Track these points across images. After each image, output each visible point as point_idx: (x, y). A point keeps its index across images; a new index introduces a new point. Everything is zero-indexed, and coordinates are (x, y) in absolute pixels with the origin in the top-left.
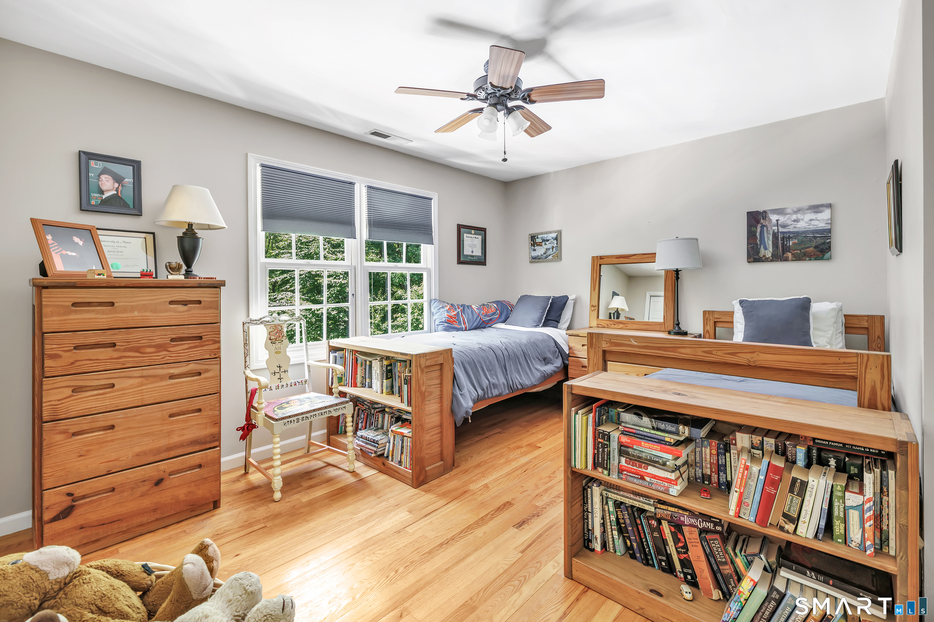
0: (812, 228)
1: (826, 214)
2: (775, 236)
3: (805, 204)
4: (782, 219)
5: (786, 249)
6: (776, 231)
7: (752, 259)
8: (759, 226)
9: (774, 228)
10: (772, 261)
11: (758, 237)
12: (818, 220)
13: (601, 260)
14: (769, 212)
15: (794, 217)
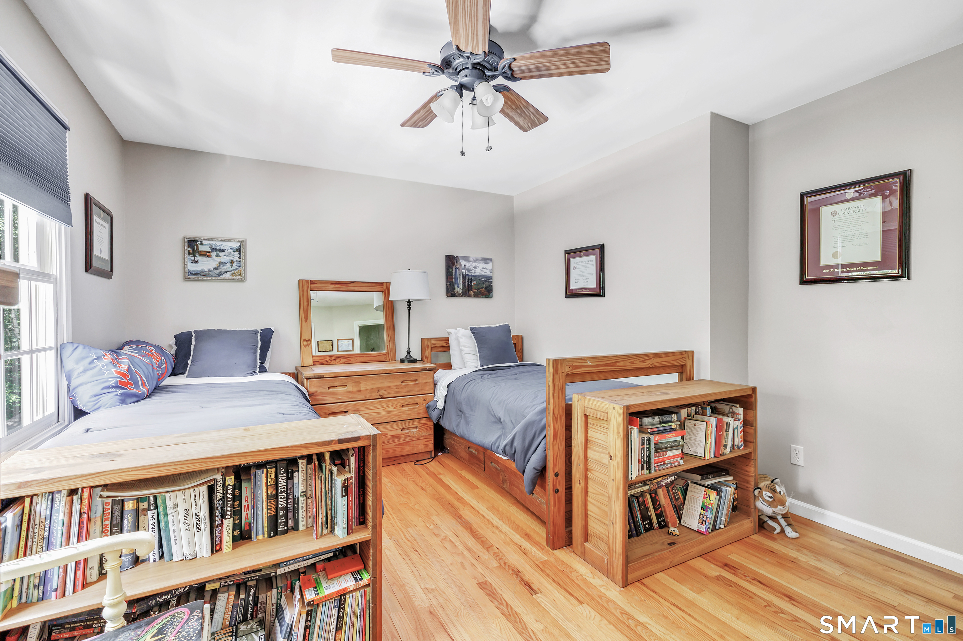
0: (483, 274)
1: (490, 266)
2: (464, 276)
3: (480, 256)
4: (468, 265)
5: (470, 288)
6: (464, 273)
7: (450, 294)
8: (454, 268)
9: (463, 271)
10: (462, 296)
11: (454, 277)
12: (486, 269)
13: (311, 285)
14: (460, 258)
15: (474, 264)
